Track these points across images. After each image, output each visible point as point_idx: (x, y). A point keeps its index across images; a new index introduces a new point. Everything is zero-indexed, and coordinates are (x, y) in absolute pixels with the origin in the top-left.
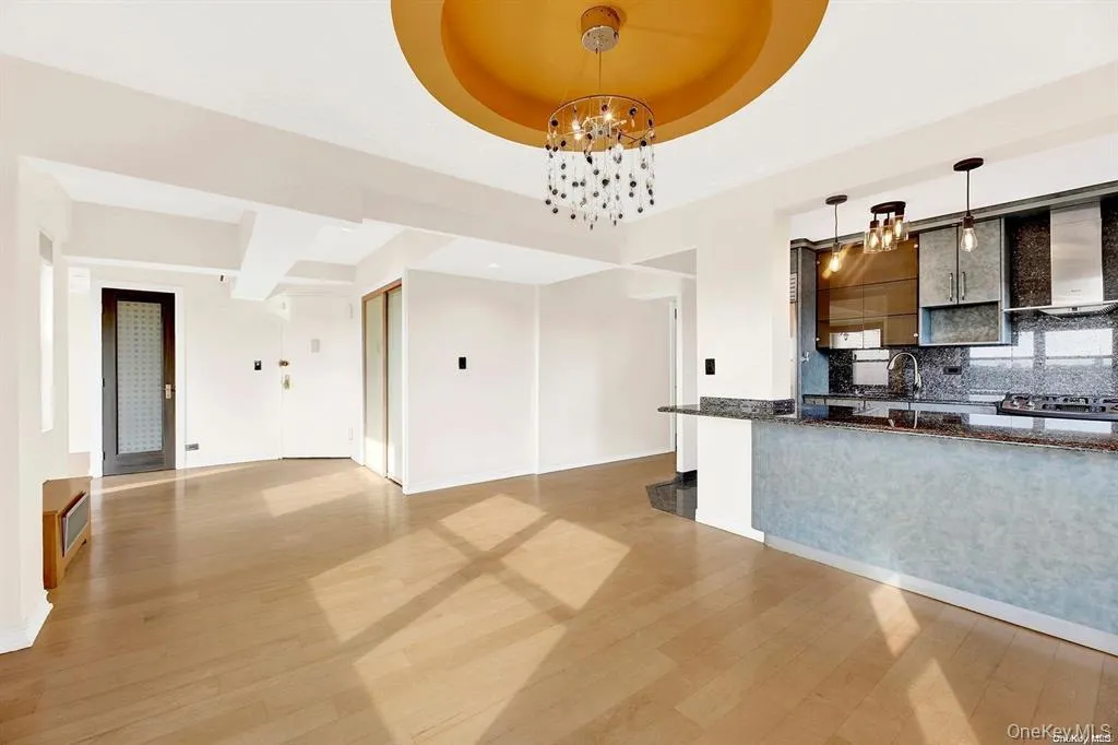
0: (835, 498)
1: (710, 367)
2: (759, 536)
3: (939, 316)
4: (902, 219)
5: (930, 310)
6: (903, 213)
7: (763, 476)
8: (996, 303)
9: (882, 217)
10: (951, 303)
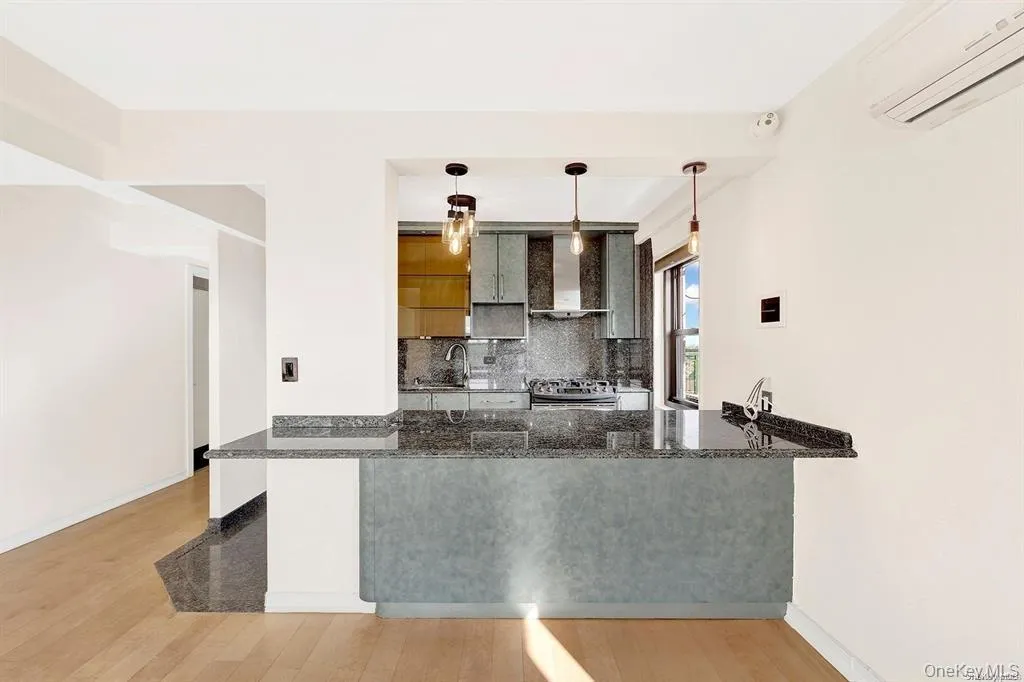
0: (470, 535)
1: (289, 372)
2: (370, 608)
3: (480, 310)
4: (474, 214)
5: (475, 304)
6: (475, 209)
7: (378, 524)
8: (522, 304)
9: (456, 209)
10: (493, 301)
